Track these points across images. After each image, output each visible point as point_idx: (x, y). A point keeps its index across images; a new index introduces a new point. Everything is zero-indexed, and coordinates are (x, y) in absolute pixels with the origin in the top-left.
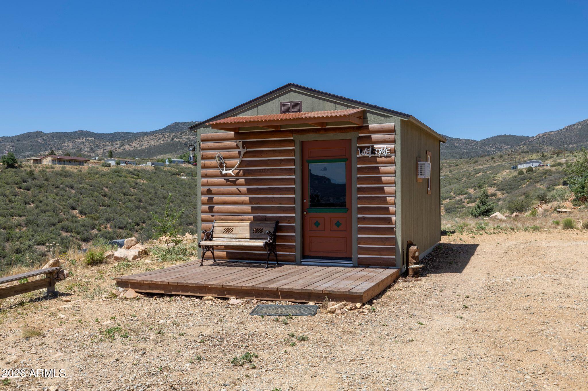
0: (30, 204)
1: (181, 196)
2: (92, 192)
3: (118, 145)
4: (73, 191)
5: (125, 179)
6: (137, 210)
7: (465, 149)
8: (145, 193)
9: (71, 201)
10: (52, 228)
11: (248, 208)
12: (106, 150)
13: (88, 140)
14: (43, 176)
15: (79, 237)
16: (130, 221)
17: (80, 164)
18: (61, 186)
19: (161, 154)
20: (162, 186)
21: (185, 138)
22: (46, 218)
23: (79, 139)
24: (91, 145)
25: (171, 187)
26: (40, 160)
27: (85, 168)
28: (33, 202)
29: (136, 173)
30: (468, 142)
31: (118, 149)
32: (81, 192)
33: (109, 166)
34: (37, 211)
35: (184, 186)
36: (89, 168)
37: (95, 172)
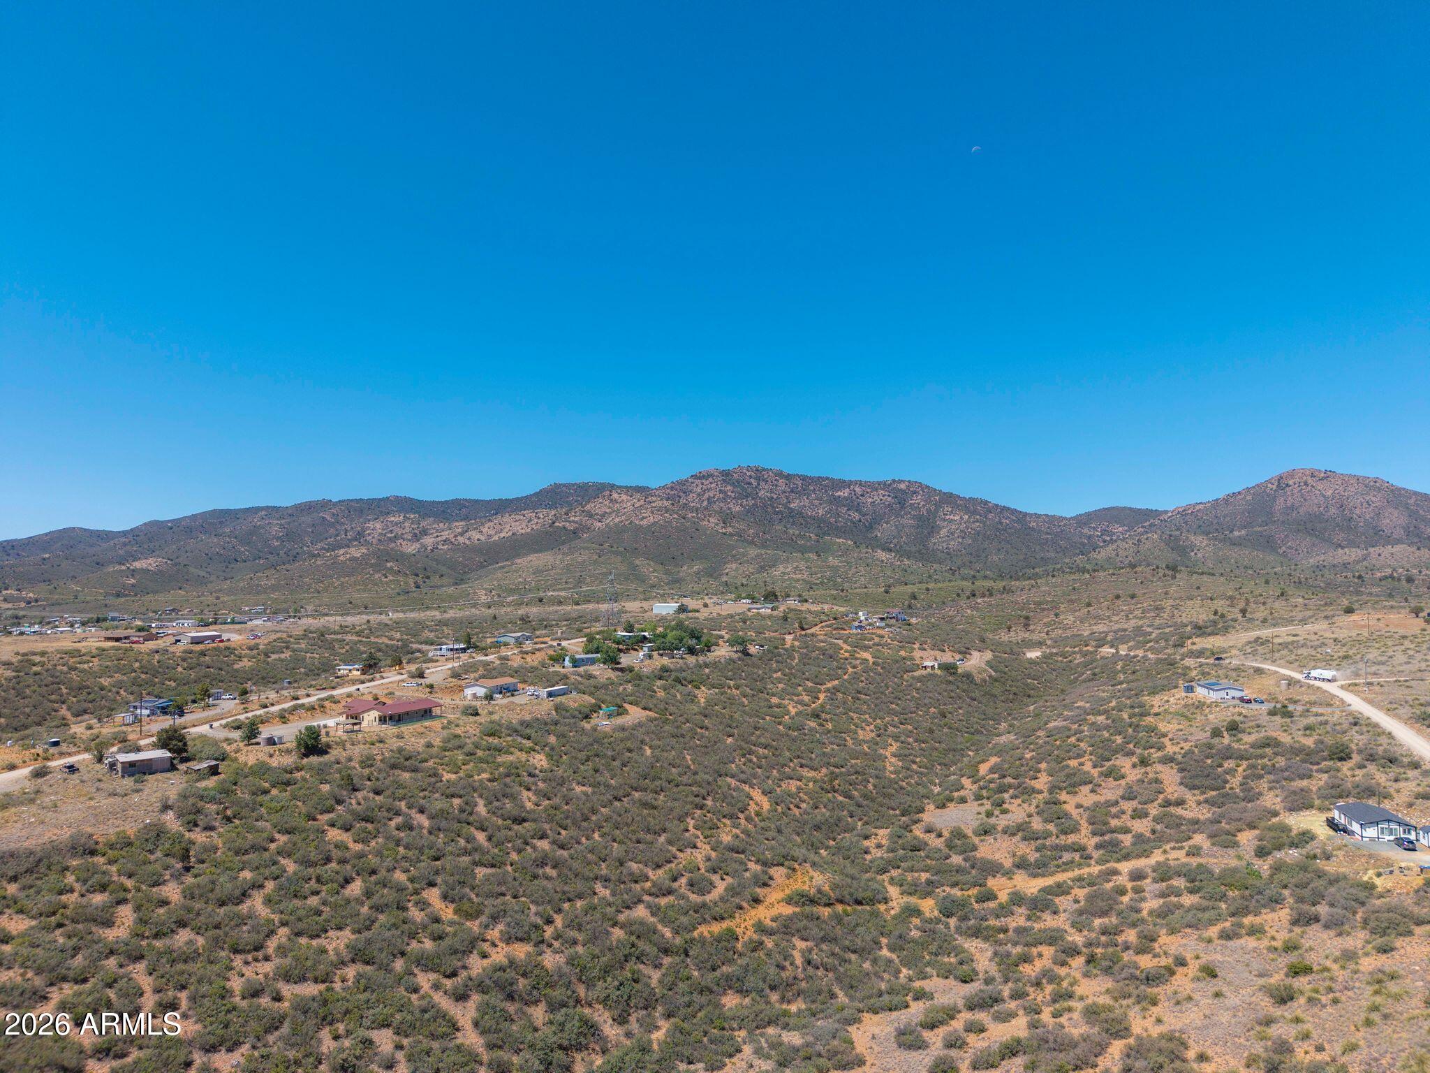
3: (460, 530)
7: (1048, 534)
12: (440, 539)
13: (409, 518)
21: (573, 521)
23: (393, 514)
24: (413, 529)
30: (1052, 520)
31: (459, 538)
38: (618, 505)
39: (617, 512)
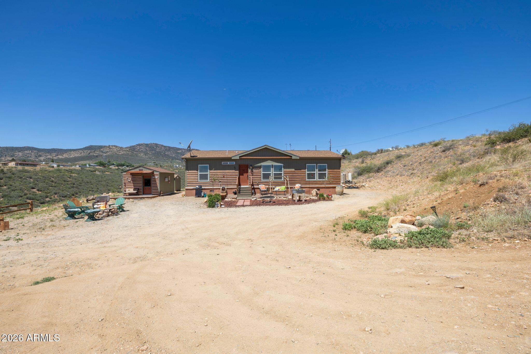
0: (3, 187)
1: (97, 181)
2: (45, 180)
3: (54, 155)
4: (32, 180)
5: (64, 174)
6: (73, 188)
8: (76, 180)
9: (31, 185)
10: (20, 198)
11: (133, 186)
13: (34, 152)
14: (10, 172)
15: (38, 202)
16: (68, 193)
17: (34, 166)
18: (24, 177)
19: (83, 161)
20: (86, 177)
21: (96, 153)
22: (16, 193)
23: (27, 151)
24: (35, 155)
25: (91, 177)
26: (7, 164)
27: (38, 168)
28: (5, 186)
29: (70, 170)
31: (54, 157)
32: (37, 180)
33: (53, 167)
34: (8, 190)
35: (98, 177)
36: (40, 168)
37: (45, 170)
38: (112, 149)
39: (112, 151)
